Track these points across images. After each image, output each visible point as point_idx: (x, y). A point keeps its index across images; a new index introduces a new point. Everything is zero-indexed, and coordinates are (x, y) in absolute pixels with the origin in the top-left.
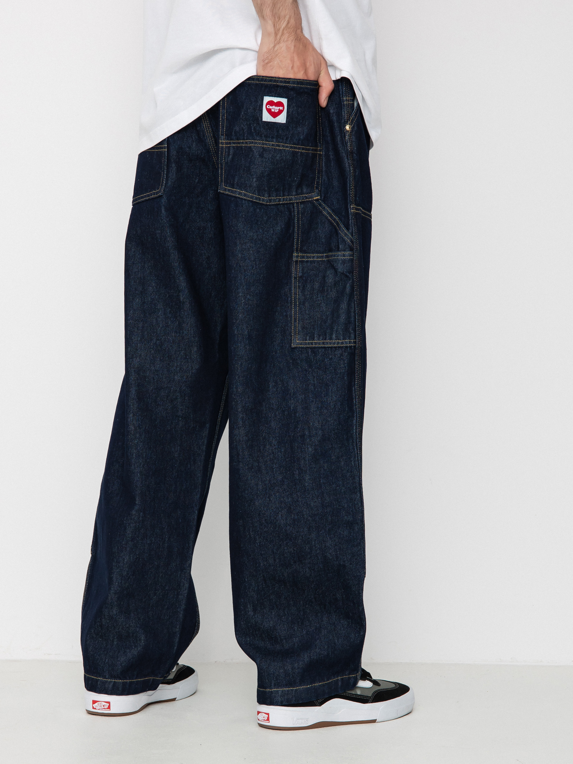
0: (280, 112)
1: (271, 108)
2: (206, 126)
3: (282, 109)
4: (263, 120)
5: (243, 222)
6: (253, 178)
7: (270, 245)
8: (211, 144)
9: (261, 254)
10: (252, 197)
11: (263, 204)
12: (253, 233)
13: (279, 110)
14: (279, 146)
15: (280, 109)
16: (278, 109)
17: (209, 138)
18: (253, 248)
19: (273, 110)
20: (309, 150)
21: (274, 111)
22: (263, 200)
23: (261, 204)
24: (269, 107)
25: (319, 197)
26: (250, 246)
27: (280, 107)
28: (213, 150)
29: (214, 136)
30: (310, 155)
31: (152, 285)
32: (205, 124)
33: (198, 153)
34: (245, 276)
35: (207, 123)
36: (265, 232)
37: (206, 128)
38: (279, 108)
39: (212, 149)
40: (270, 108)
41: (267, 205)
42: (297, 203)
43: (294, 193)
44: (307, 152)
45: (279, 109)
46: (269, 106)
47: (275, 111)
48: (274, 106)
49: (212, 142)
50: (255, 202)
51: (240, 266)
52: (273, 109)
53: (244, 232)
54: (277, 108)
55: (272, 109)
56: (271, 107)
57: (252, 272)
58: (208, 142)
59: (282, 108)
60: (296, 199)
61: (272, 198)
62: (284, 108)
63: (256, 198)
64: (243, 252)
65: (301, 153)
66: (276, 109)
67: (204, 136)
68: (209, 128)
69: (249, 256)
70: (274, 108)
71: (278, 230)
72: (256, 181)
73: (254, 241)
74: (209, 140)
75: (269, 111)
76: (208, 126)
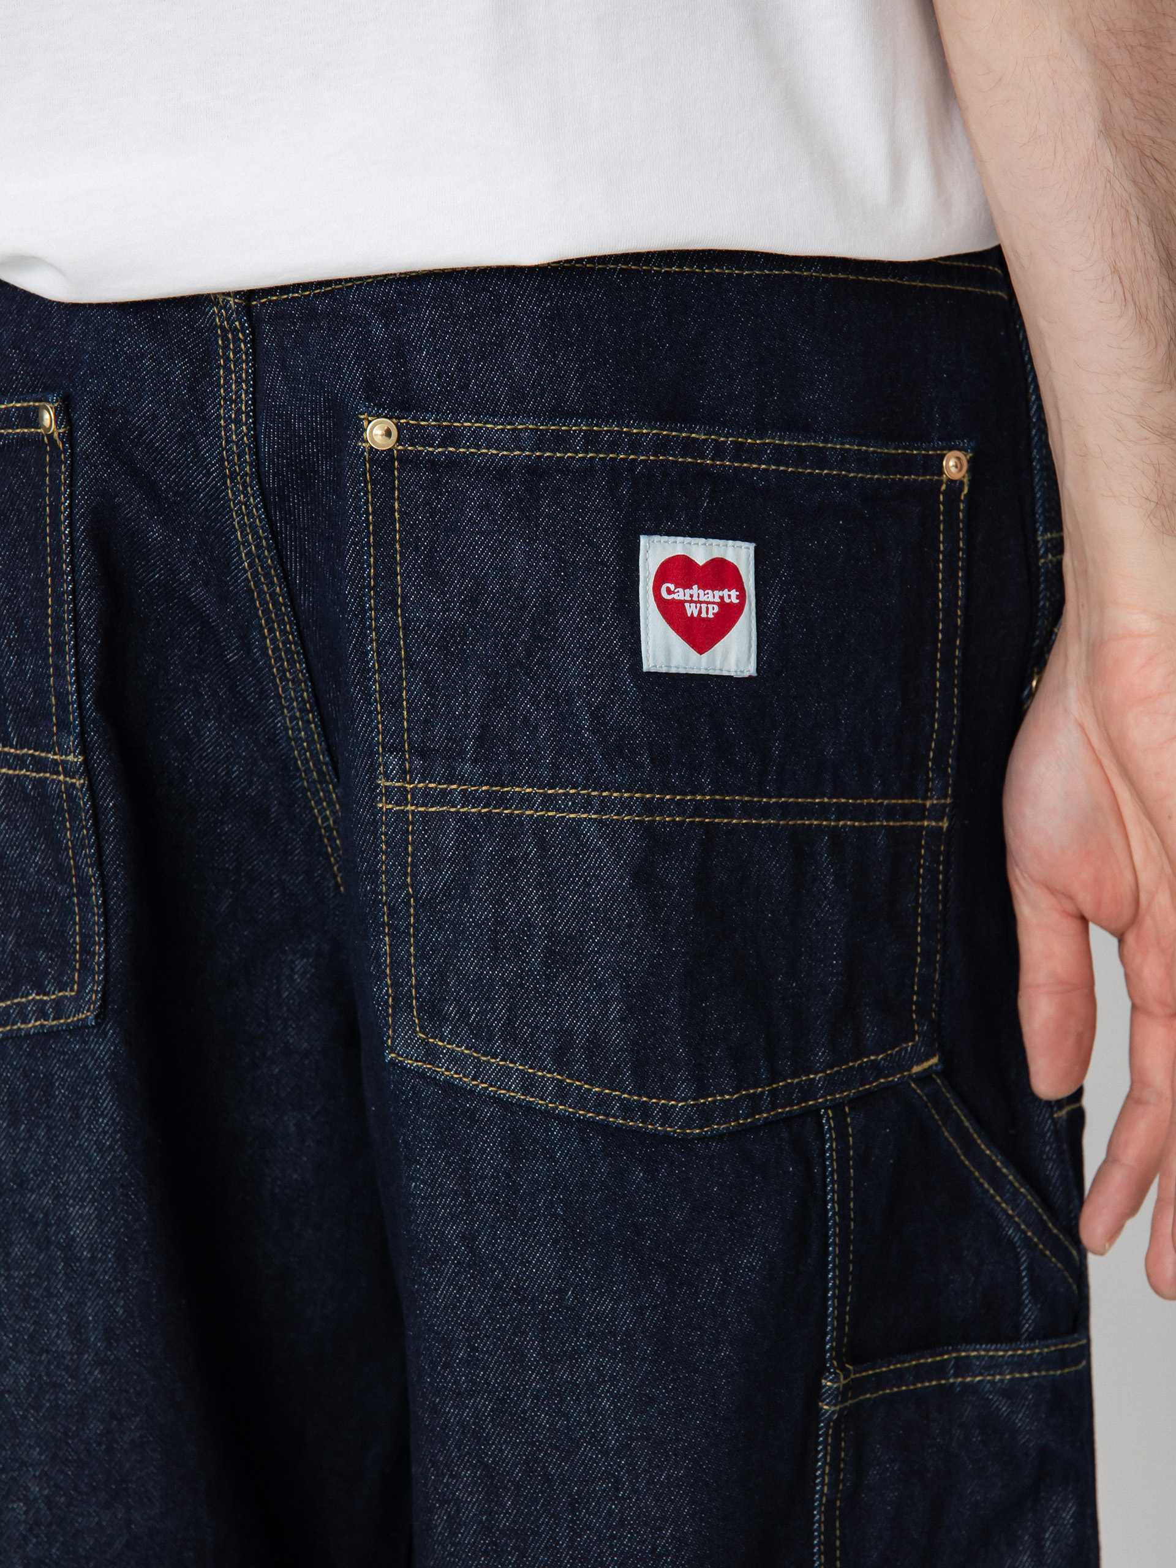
0: (728, 615)
1: (681, 597)
2: (276, 649)
3: (735, 601)
4: (645, 669)
5: (556, 1241)
6: (606, 1002)
7: (709, 1362)
8: (297, 739)
9: (661, 1412)
10: (602, 1104)
11: (667, 1138)
12: (616, 1302)
13: (722, 604)
14: (724, 810)
15: (727, 600)
16: (717, 600)
17: (291, 709)
18: (613, 1379)
19: (691, 610)
20: (870, 813)
21: (695, 615)
22: (666, 1115)
23: (655, 1135)
24: (669, 591)
25: (934, 1061)
26: (600, 1373)
27: (726, 592)
28: (308, 771)
29: (318, 703)
30: (881, 840)
31: (27, 1488)
32: (274, 640)
33: (229, 772)
34: (575, 1532)
35: (284, 632)
36: (680, 1287)
37: (279, 659)
38: (721, 593)
39: (306, 762)
40: (675, 596)
41: (685, 1140)
42: (837, 1107)
43: (821, 1055)
44: (861, 827)
45: (722, 598)
46: (672, 587)
47: (704, 615)
48: (695, 587)
49: (306, 728)
50: (619, 1128)
51: (547, 1479)
52: (691, 601)
53: (562, 1299)
54: (711, 599)
55: (687, 605)
56: (680, 594)
57: (610, 1513)
58: (286, 729)
59: (734, 593)
60: (832, 1085)
61: (714, 1102)
62: (742, 596)
63: (627, 1109)
64: (562, 1401)
65: (834, 832)
66: (708, 603)
67: (263, 694)
68: (291, 662)
69: (595, 1426)
70: (695, 598)
71: (752, 1269)
72: (623, 1020)
73: (621, 1343)
74: (293, 718)
75: (672, 612)
76: (288, 651)
